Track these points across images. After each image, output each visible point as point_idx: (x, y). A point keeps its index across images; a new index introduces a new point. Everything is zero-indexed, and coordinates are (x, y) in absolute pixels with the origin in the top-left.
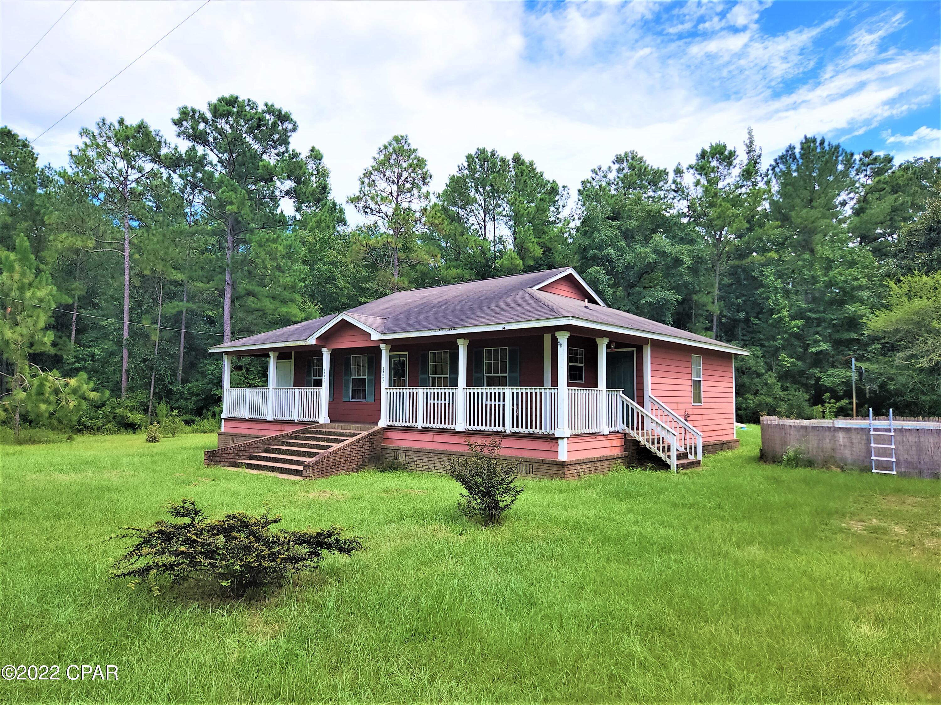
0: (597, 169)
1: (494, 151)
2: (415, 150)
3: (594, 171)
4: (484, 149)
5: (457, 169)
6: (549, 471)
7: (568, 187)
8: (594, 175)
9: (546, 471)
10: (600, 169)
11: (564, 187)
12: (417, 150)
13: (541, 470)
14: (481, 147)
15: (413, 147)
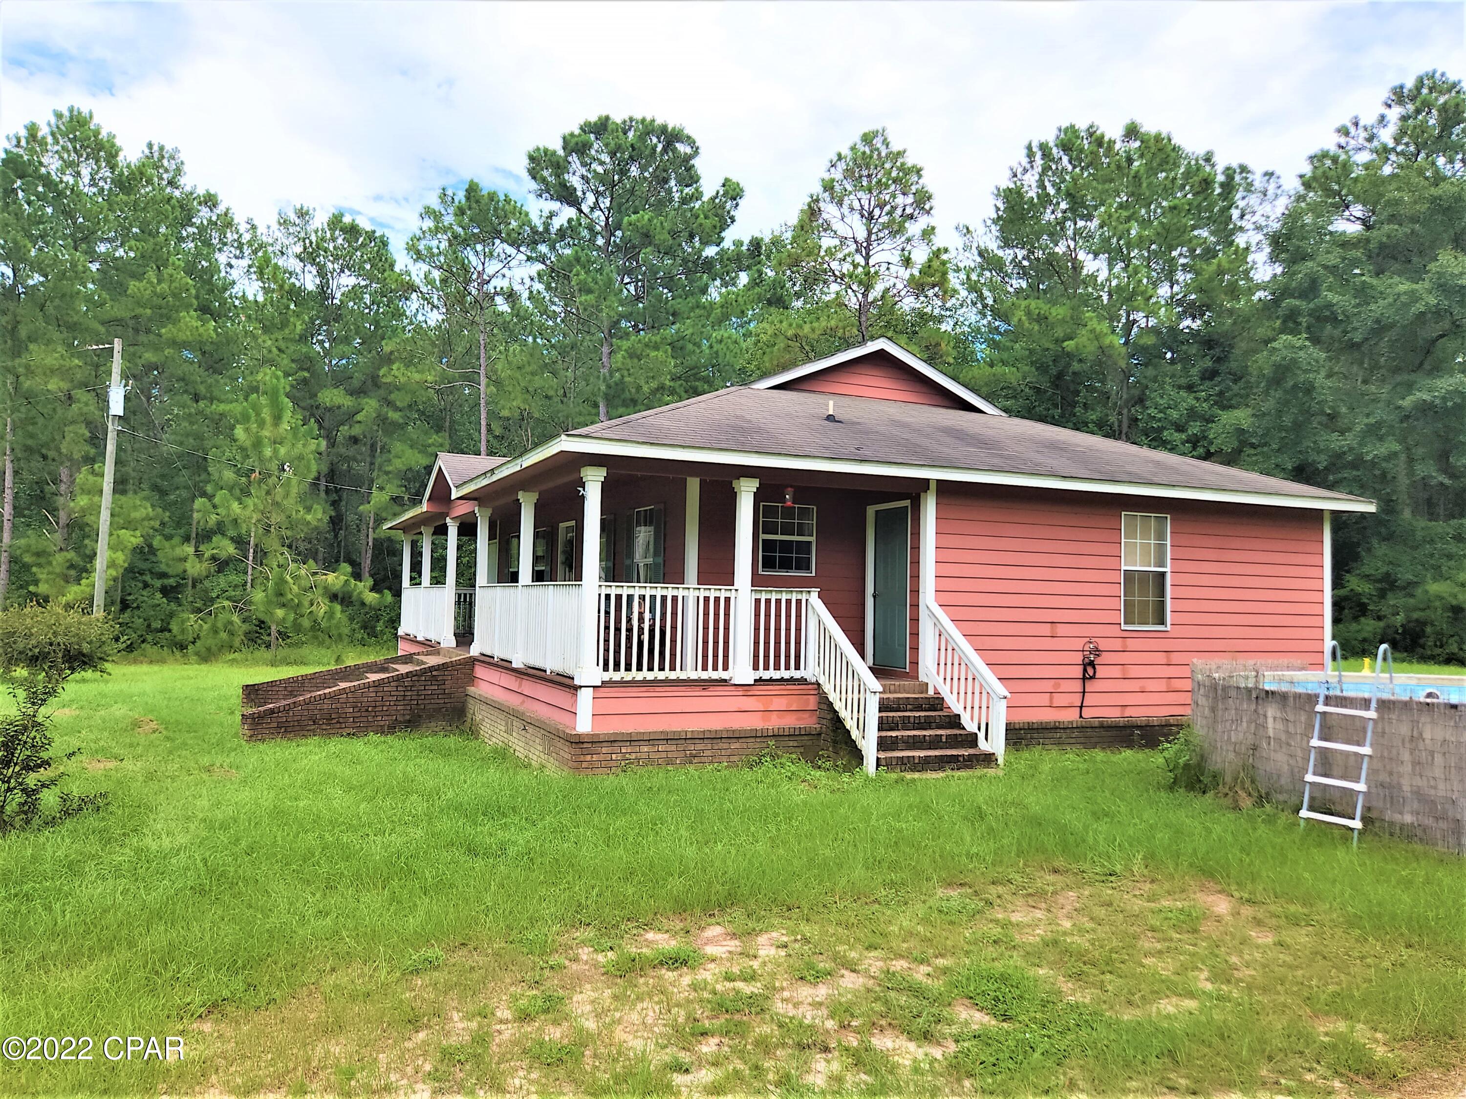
0: (1349, 125)
1: (1091, 127)
2: (900, 154)
3: (1344, 131)
4: (1072, 126)
5: (1009, 174)
7: (1277, 173)
8: (1343, 140)
9: (561, 752)
10: (1356, 124)
11: (1269, 175)
12: (904, 152)
14: (1065, 124)
15: (895, 147)
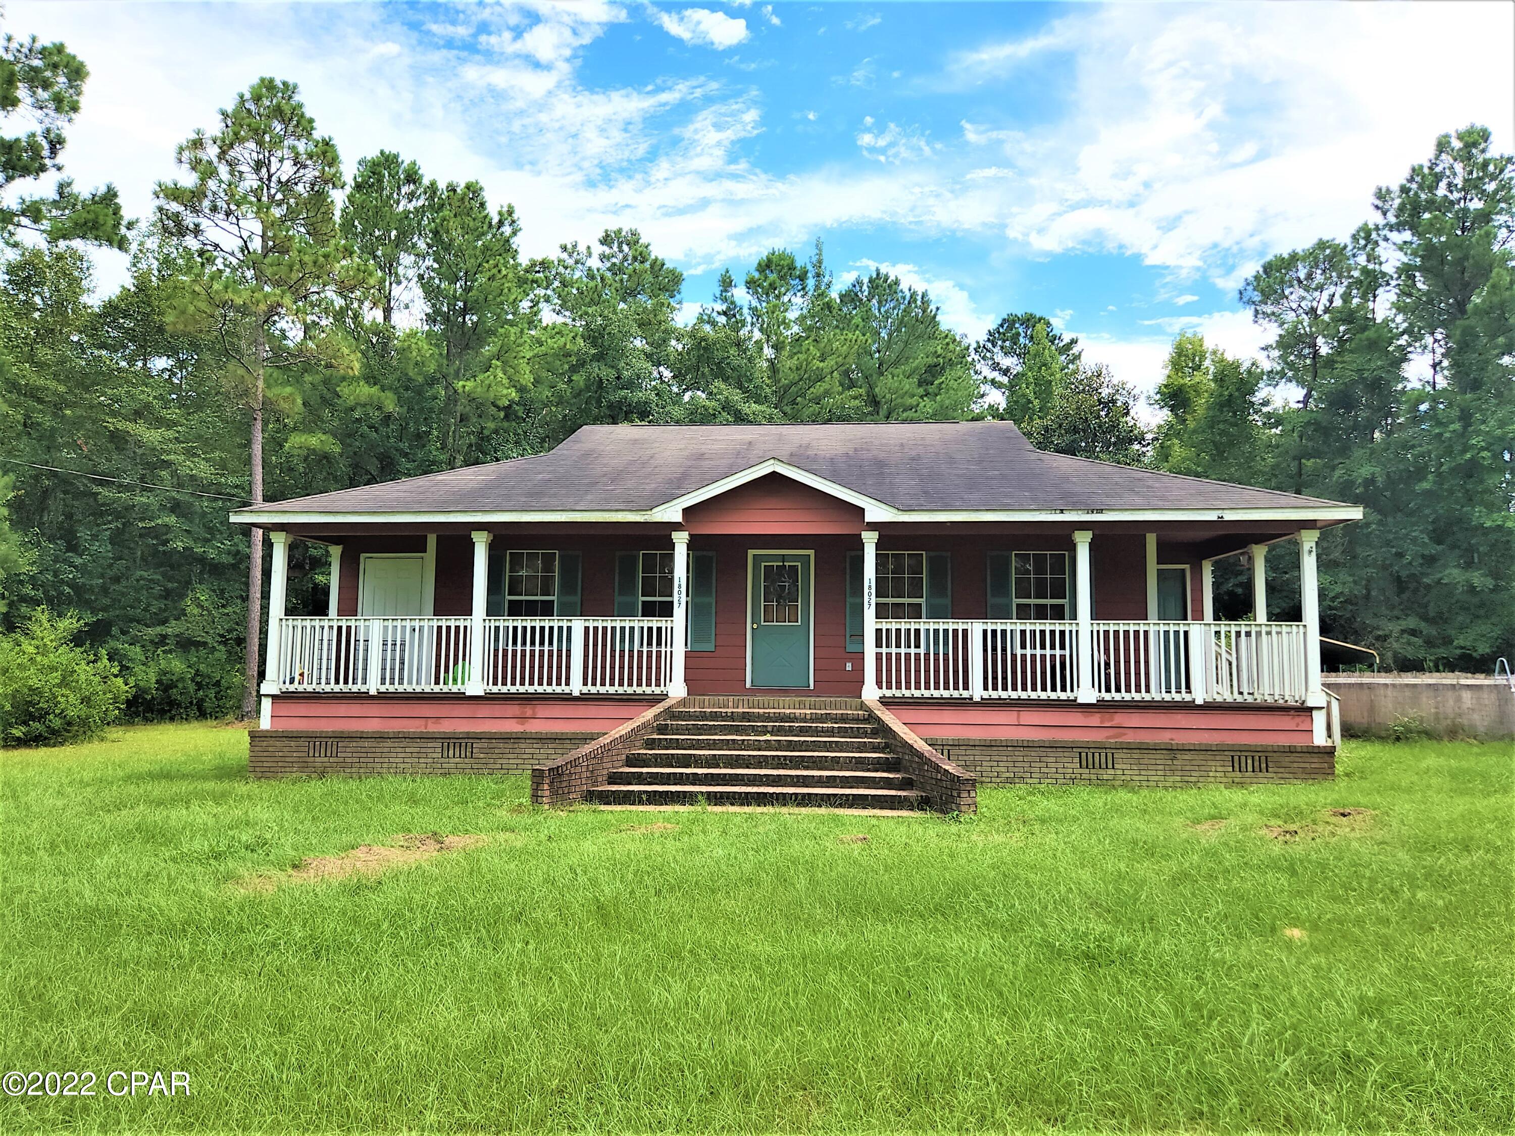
6: (1302, 765)
9: (1295, 765)
13: (1284, 764)
